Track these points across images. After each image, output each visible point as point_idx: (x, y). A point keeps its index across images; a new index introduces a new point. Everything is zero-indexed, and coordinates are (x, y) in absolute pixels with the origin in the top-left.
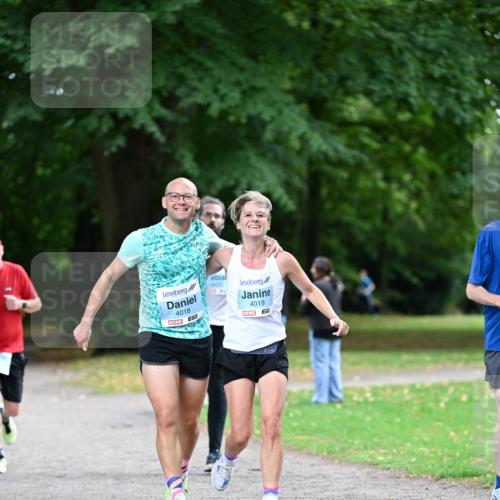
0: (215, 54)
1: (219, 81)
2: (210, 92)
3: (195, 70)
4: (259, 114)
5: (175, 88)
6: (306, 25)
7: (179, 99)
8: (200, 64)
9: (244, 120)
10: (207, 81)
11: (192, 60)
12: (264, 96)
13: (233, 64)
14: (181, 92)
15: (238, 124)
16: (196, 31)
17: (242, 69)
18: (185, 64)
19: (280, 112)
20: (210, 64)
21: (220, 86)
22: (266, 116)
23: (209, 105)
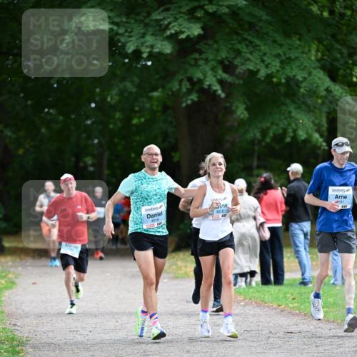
0: (261, 35)
1: (265, 54)
2: (258, 61)
3: (247, 46)
4: (295, 76)
5: (233, 59)
6: (326, 14)
7: (236, 67)
8: (251, 42)
9: (283, 81)
10: (256, 55)
11: (245, 39)
12: (298, 63)
13: (275, 41)
14: (237, 61)
15: (279, 84)
16: (247, 18)
17: (281, 45)
18: (240, 43)
19: (310, 74)
20: (258, 42)
21: (265, 58)
22: (299, 78)
23: (258, 71)
